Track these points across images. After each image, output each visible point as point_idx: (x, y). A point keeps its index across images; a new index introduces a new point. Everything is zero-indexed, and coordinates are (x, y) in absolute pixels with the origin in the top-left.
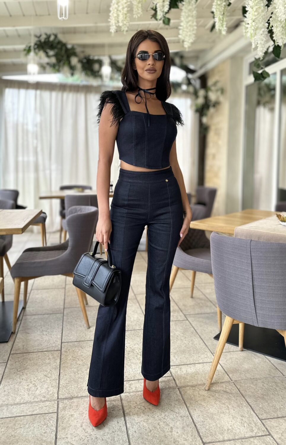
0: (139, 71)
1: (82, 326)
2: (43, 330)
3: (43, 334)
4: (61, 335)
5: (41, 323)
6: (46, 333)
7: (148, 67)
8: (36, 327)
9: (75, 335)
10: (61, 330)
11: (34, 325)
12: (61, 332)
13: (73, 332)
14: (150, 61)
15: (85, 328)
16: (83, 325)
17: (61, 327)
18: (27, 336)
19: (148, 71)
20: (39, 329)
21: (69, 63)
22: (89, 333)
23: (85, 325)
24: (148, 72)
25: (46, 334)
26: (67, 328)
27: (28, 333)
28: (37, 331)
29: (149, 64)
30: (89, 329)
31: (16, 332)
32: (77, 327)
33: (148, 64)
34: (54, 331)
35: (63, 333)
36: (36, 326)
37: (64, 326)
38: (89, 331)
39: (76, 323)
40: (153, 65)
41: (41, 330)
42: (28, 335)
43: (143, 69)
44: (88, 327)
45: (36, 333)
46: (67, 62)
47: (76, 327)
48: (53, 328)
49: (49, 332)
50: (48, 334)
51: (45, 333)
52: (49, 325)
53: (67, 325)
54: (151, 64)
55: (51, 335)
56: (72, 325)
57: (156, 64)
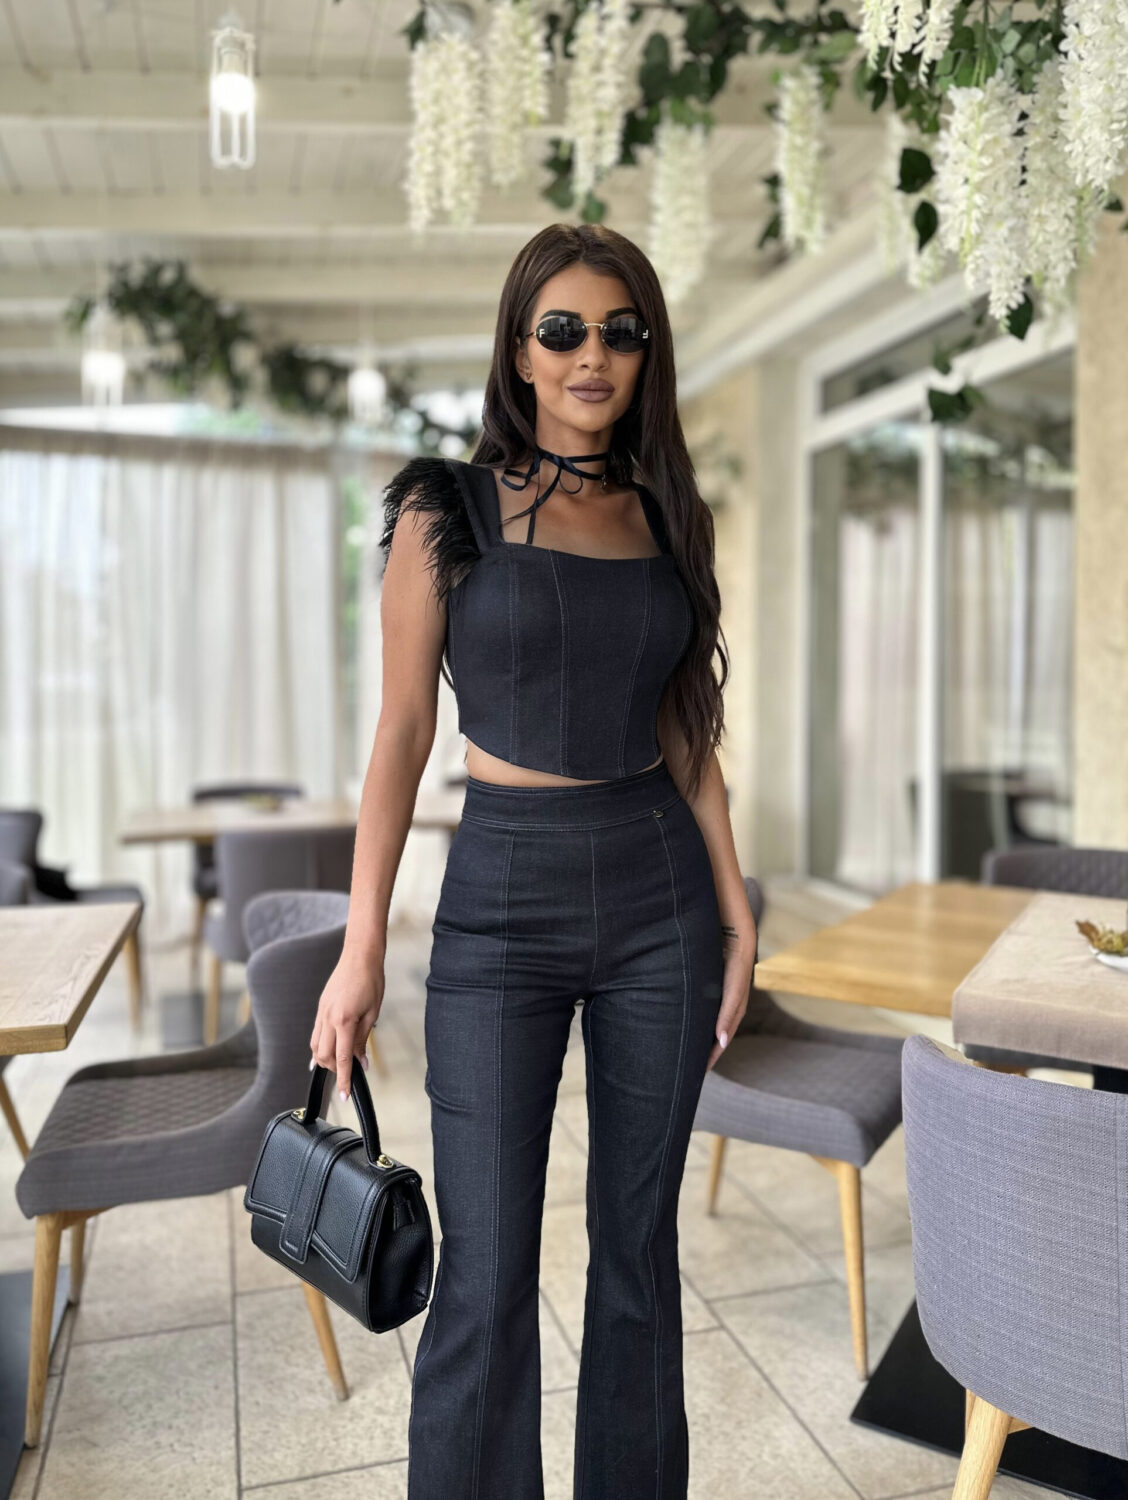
0: (543, 392)
1: (318, 1389)
2: (155, 1424)
3: (158, 1444)
4: (232, 1443)
5: (145, 1382)
6: (172, 1439)
7: (579, 377)
8: (125, 1408)
9: (294, 1438)
10: (231, 1414)
11: (117, 1395)
12: (233, 1425)
13: (283, 1426)
14: (589, 353)
15: (329, 1398)
16: (321, 1383)
17: (230, 1400)
18: (89, 1463)
19: (581, 394)
20: (141, 1418)
22: (350, 1426)
23: (330, 1383)
24: (579, 398)
25: (171, 1445)
26: (257, 1403)
27: (95, 1445)
28: (129, 1428)
29: (585, 366)
30: (346, 1404)
31: (43, 1440)
32: (298, 1393)
33: (579, 363)
34: (205, 1423)
35: (244, 1433)
36: (125, 1402)
37: (241, 1391)
38: (348, 1414)
39: (291, 1370)
40: (600, 368)
41: (147, 1421)
42: (93, 1454)
43: (559, 382)
44: (342, 1395)
45: (126, 1440)
47: (291, 1396)
48: (200, 1409)
49: (182, 1432)
50: (179, 1441)
51: (164, 1438)
52: (177, 1392)
53: (252, 1388)
54: (590, 366)
55: (191, 1445)
56: (272, 1382)
57: (610, 364)
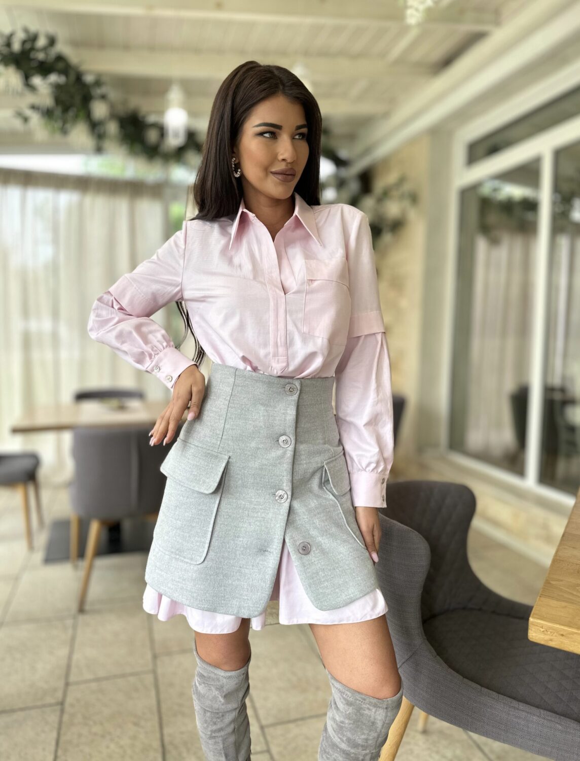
21: (88, 116)
46: (82, 114)
